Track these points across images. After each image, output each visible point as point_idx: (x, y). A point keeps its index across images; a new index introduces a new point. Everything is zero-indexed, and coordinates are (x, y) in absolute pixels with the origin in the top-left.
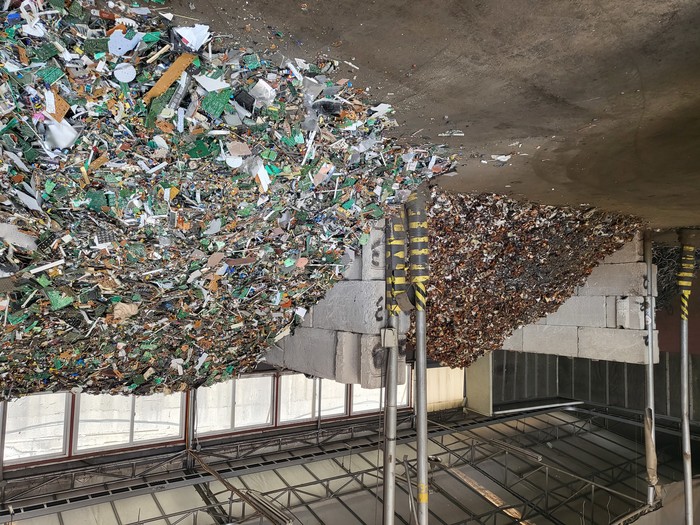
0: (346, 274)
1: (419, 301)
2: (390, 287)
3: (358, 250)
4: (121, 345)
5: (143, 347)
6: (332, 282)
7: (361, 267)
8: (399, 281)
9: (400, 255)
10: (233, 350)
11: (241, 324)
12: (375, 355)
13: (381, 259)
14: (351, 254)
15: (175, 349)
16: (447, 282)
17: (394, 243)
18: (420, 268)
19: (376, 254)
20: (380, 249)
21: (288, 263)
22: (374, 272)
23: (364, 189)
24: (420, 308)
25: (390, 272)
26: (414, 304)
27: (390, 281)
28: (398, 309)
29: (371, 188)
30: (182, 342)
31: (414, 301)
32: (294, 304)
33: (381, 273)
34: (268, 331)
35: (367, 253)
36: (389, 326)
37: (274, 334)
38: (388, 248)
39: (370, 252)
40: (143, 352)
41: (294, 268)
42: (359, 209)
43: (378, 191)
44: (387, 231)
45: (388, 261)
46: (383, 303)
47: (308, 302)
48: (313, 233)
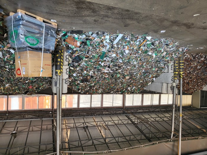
0: (165, 71)
1: (181, 77)
2: (174, 74)
3: (168, 66)
4: (120, 84)
5: (124, 85)
6: (162, 73)
7: (168, 70)
8: (177, 73)
9: (177, 67)
10: (139, 86)
11: (142, 81)
12: (171, 88)
13: (173, 68)
14: (167, 67)
15: (129, 86)
16: (188, 73)
17: (176, 65)
18: (182, 70)
19: (172, 67)
20: (173, 66)
21: (154, 69)
22: (171, 71)
23: (171, 55)
24: (181, 78)
25: (175, 71)
26: (180, 78)
27: (175, 73)
28: (176, 79)
29: (172, 55)
30: (130, 84)
31: (180, 77)
32: (153, 77)
33: (173, 71)
34: (147, 83)
35: (170, 67)
36: (174, 82)
37: (148, 84)
38: (174, 66)
39: (171, 67)
40: (123, 86)
41: (155, 70)
42: (169, 59)
43: (173, 55)
44: (174, 63)
45: (174, 69)
46: (173, 77)
47: (156, 77)
48: (159, 64)
